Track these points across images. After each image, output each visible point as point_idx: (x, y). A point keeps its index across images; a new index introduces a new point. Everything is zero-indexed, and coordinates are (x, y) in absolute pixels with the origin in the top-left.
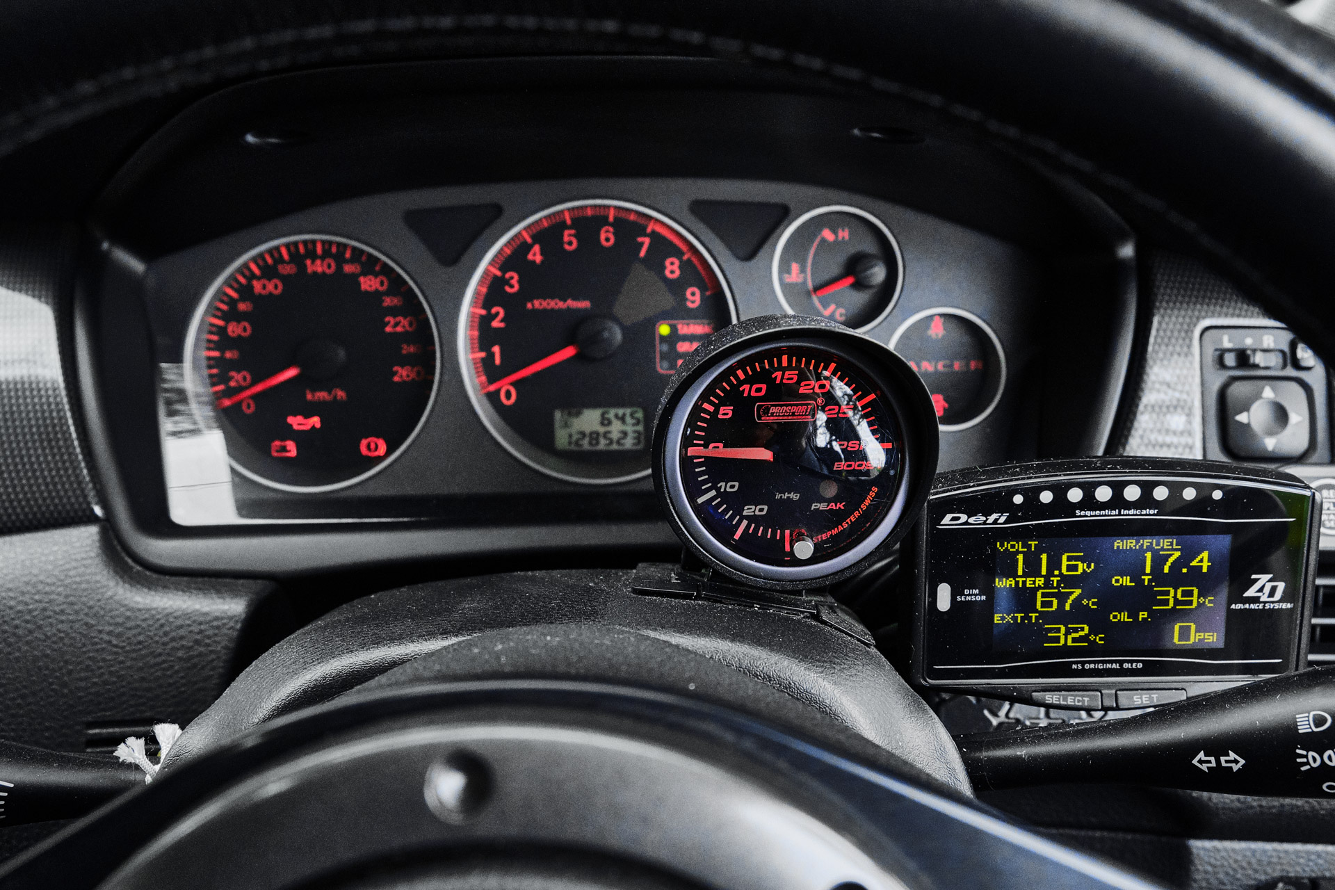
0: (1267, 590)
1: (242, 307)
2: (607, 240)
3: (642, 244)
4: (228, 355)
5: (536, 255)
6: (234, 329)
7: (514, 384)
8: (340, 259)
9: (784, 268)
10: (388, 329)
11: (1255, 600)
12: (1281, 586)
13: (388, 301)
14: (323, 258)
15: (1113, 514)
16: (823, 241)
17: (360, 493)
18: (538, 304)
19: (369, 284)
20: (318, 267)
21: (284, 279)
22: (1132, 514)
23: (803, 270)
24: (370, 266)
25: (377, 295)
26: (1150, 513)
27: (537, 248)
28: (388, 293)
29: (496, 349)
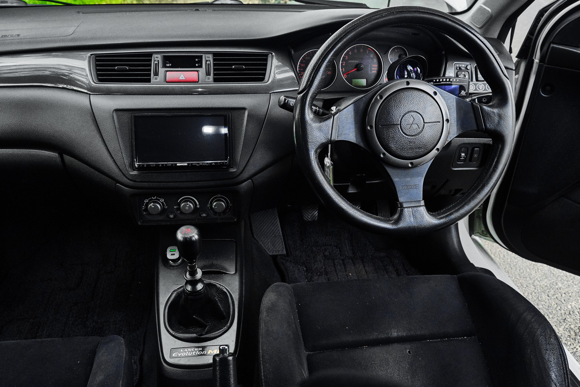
1: (304, 61)
2: (362, 51)
3: (367, 52)
4: (301, 69)
5: (350, 53)
6: (302, 65)
7: (346, 75)
11: (462, 94)
12: (465, 92)
15: (446, 83)
16: (396, 52)
17: (327, 90)
18: (350, 61)
22: (448, 83)
27: (351, 52)
29: (344, 69)
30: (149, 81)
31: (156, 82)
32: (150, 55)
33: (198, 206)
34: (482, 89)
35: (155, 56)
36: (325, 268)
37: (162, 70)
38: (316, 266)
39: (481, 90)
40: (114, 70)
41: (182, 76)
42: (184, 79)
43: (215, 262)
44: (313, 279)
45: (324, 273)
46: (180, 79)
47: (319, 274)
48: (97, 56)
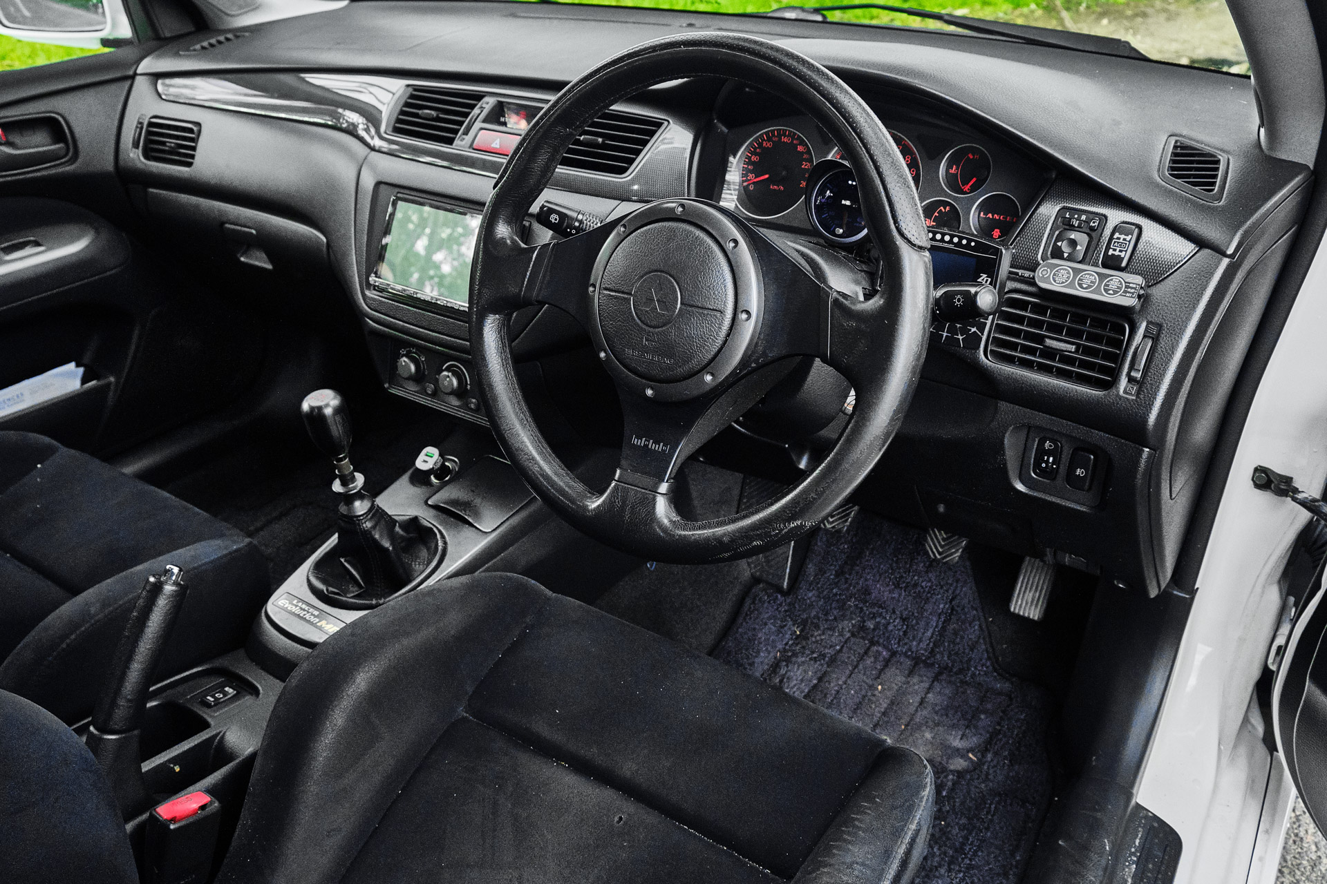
0: (985, 280)
1: (758, 150)
4: (749, 167)
6: (754, 158)
8: (793, 138)
9: (949, 167)
10: (803, 167)
12: (990, 280)
13: (805, 156)
14: (788, 136)
15: (940, 244)
16: (969, 157)
17: (775, 221)
19: (800, 148)
20: (785, 139)
21: (773, 142)
22: (946, 245)
23: (957, 169)
24: (802, 143)
25: (802, 153)
26: (951, 246)
28: (805, 153)
30: (450, 141)
31: (461, 145)
32: (479, 97)
33: (469, 387)
34: (1089, 287)
35: (486, 99)
36: (840, 651)
37: (478, 125)
38: (823, 637)
39: (1086, 288)
40: (417, 116)
41: (498, 141)
42: (498, 147)
43: (478, 501)
44: (794, 659)
45: (827, 659)
46: (492, 146)
47: (815, 655)
48: (416, 89)
